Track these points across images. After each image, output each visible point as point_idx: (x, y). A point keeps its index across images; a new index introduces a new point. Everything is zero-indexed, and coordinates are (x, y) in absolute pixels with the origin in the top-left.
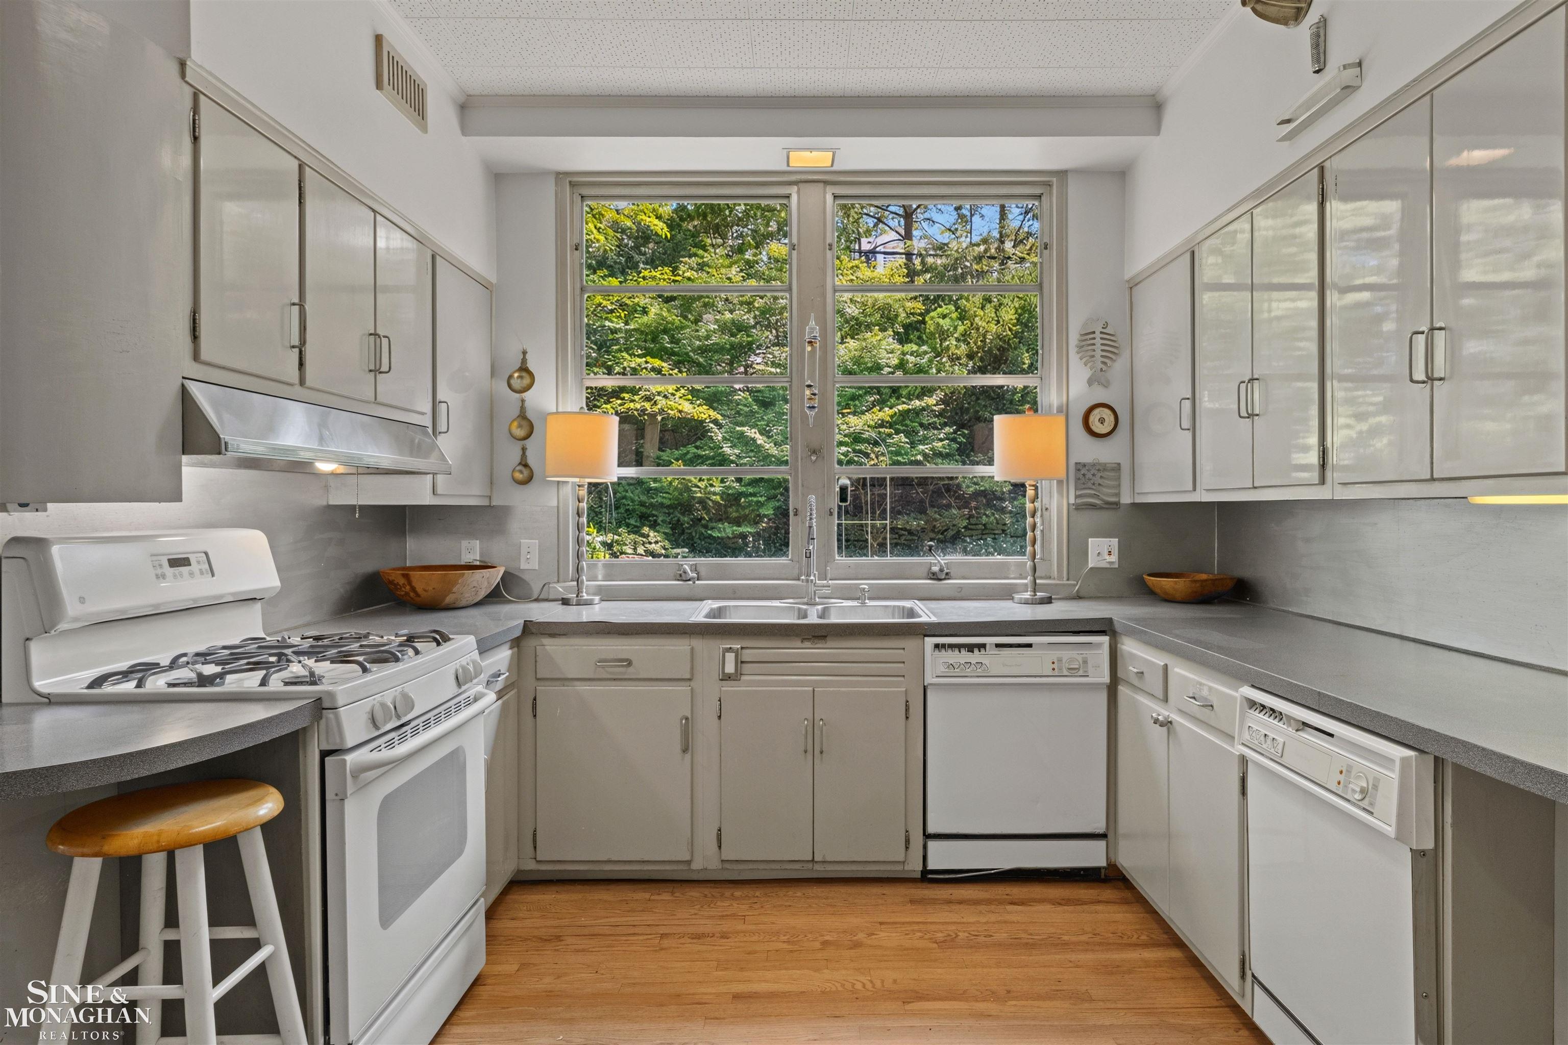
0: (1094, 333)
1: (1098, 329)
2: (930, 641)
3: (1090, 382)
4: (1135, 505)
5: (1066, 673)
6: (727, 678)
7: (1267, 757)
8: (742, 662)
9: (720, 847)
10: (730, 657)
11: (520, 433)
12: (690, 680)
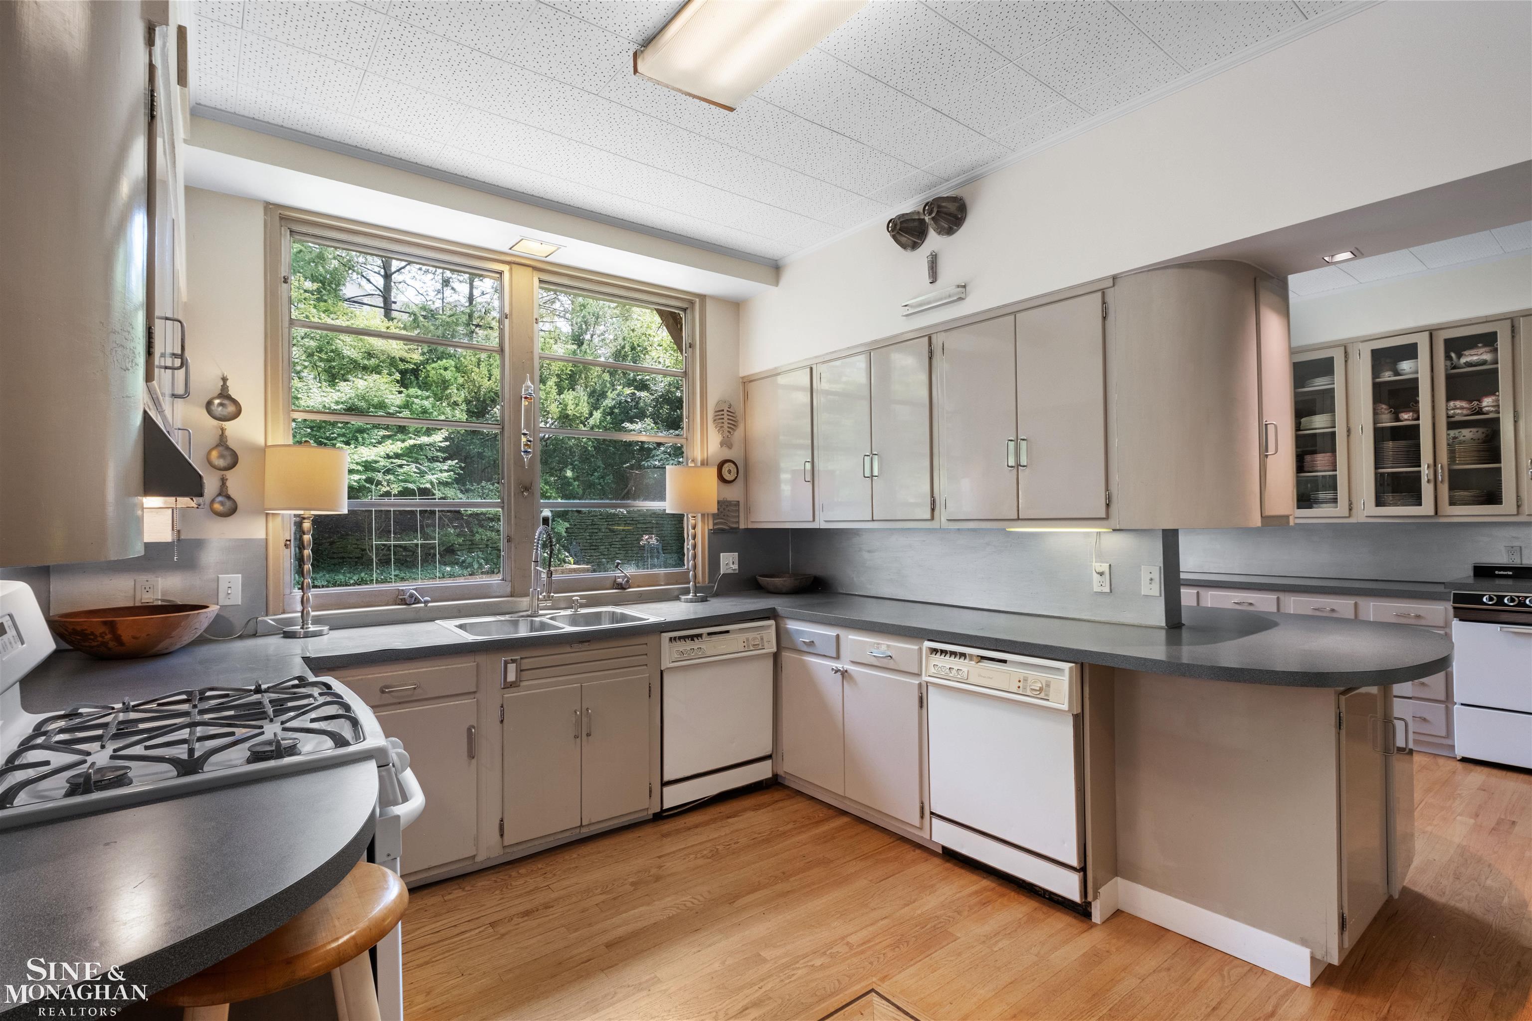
0: (723, 410)
1: (726, 409)
2: (666, 636)
3: (722, 444)
4: (749, 531)
5: (752, 648)
6: (512, 685)
7: (953, 681)
8: (521, 671)
9: (502, 835)
10: (512, 668)
11: (221, 463)
12: (475, 692)
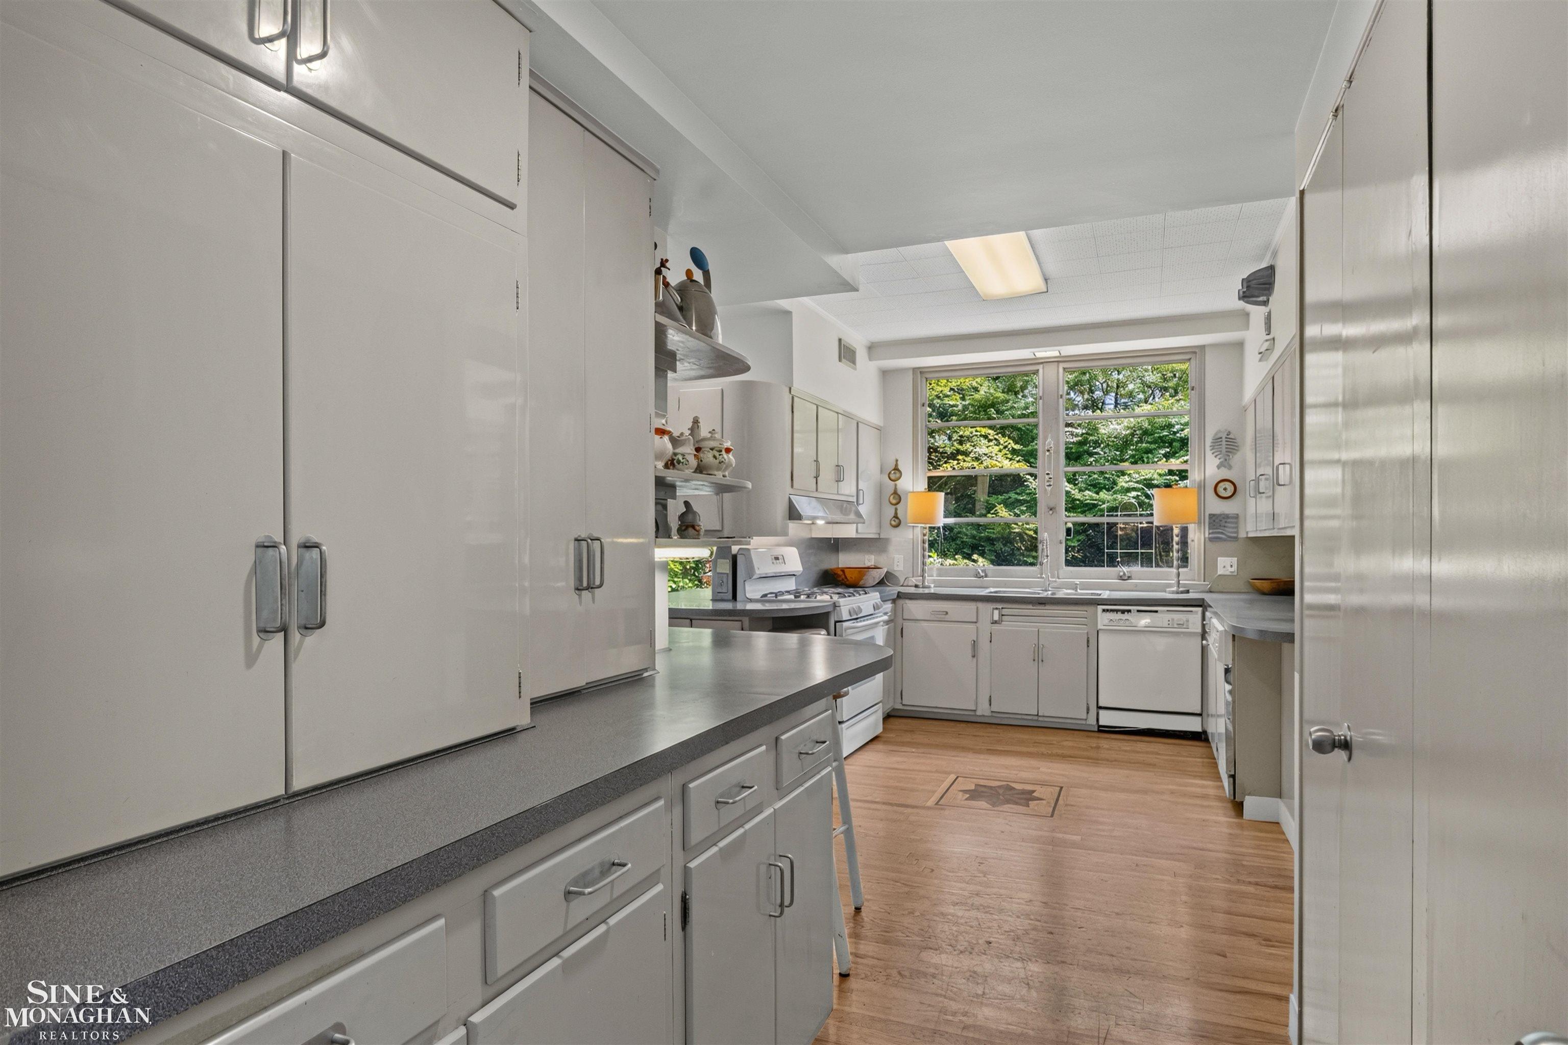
0: (1221, 438)
1: (1224, 436)
2: (1100, 608)
3: (1219, 467)
4: (1247, 538)
5: (1176, 626)
6: (995, 622)
8: (1002, 615)
9: (990, 705)
10: (996, 613)
11: (894, 502)
12: (976, 622)
